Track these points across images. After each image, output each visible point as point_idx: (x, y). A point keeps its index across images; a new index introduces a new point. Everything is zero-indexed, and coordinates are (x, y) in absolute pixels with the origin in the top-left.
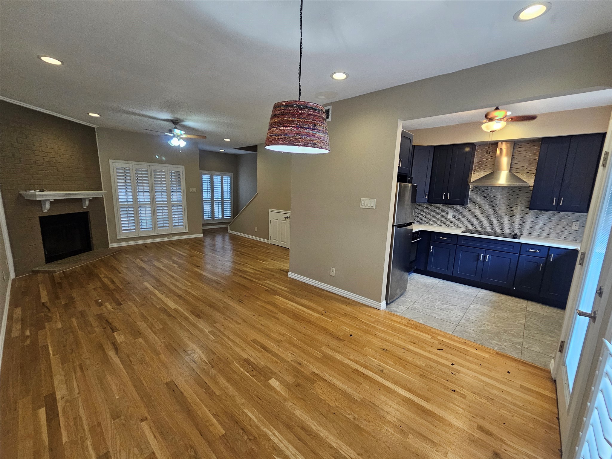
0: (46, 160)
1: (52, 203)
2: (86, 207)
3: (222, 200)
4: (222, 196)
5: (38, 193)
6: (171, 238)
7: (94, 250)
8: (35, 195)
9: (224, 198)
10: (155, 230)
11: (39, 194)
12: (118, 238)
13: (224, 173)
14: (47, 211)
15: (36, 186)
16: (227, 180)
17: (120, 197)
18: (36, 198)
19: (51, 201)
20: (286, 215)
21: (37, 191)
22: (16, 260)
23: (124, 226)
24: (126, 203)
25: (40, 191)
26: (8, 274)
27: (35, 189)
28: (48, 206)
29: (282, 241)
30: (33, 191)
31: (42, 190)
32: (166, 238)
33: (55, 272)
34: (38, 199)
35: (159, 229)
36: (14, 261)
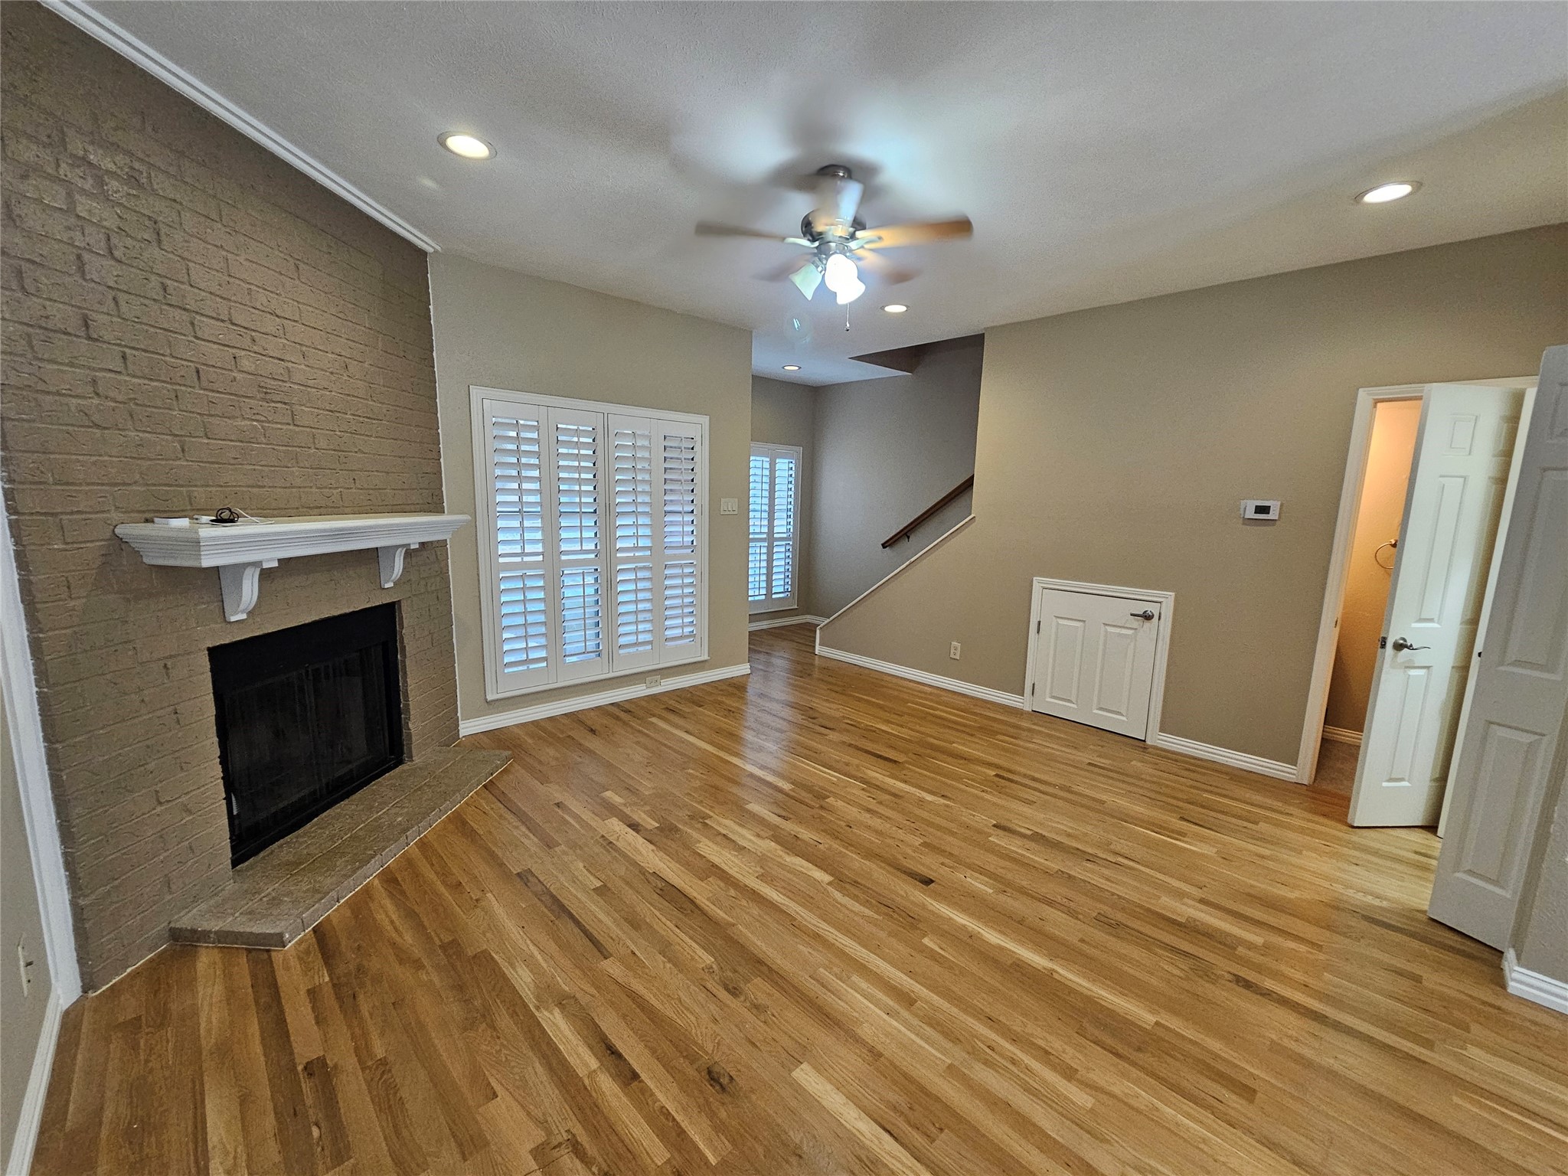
0: (246, 364)
1: (266, 575)
2: (390, 585)
3: (771, 539)
4: (771, 526)
5: (208, 532)
6: (657, 683)
7: (411, 757)
8: (196, 543)
9: (776, 530)
10: (611, 659)
11: (214, 538)
12: (490, 698)
13: (782, 449)
14: (244, 616)
15: (199, 493)
16: (786, 468)
17: (501, 537)
18: (198, 557)
19: (262, 570)
20: (1141, 608)
21: (205, 519)
22: (81, 902)
23: (512, 647)
24: (518, 559)
25: (220, 521)
26: (42, 987)
27: (191, 511)
28: (250, 589)
29: (1101, 709)
30: (183, 523)
31: (226, 515)
32: (643, 686)
33: (279, 940)
34: (207, 562)
35: (621, 651)
36: (74, 904)
